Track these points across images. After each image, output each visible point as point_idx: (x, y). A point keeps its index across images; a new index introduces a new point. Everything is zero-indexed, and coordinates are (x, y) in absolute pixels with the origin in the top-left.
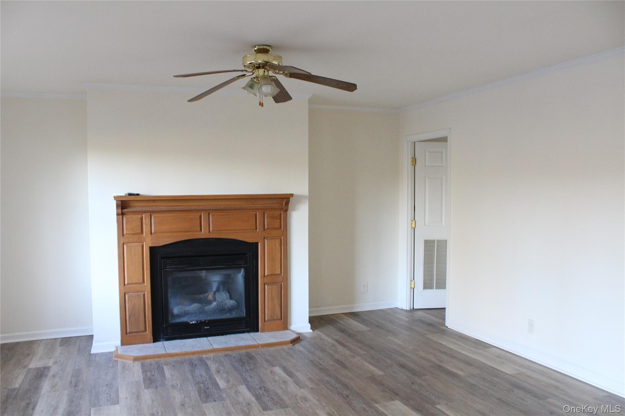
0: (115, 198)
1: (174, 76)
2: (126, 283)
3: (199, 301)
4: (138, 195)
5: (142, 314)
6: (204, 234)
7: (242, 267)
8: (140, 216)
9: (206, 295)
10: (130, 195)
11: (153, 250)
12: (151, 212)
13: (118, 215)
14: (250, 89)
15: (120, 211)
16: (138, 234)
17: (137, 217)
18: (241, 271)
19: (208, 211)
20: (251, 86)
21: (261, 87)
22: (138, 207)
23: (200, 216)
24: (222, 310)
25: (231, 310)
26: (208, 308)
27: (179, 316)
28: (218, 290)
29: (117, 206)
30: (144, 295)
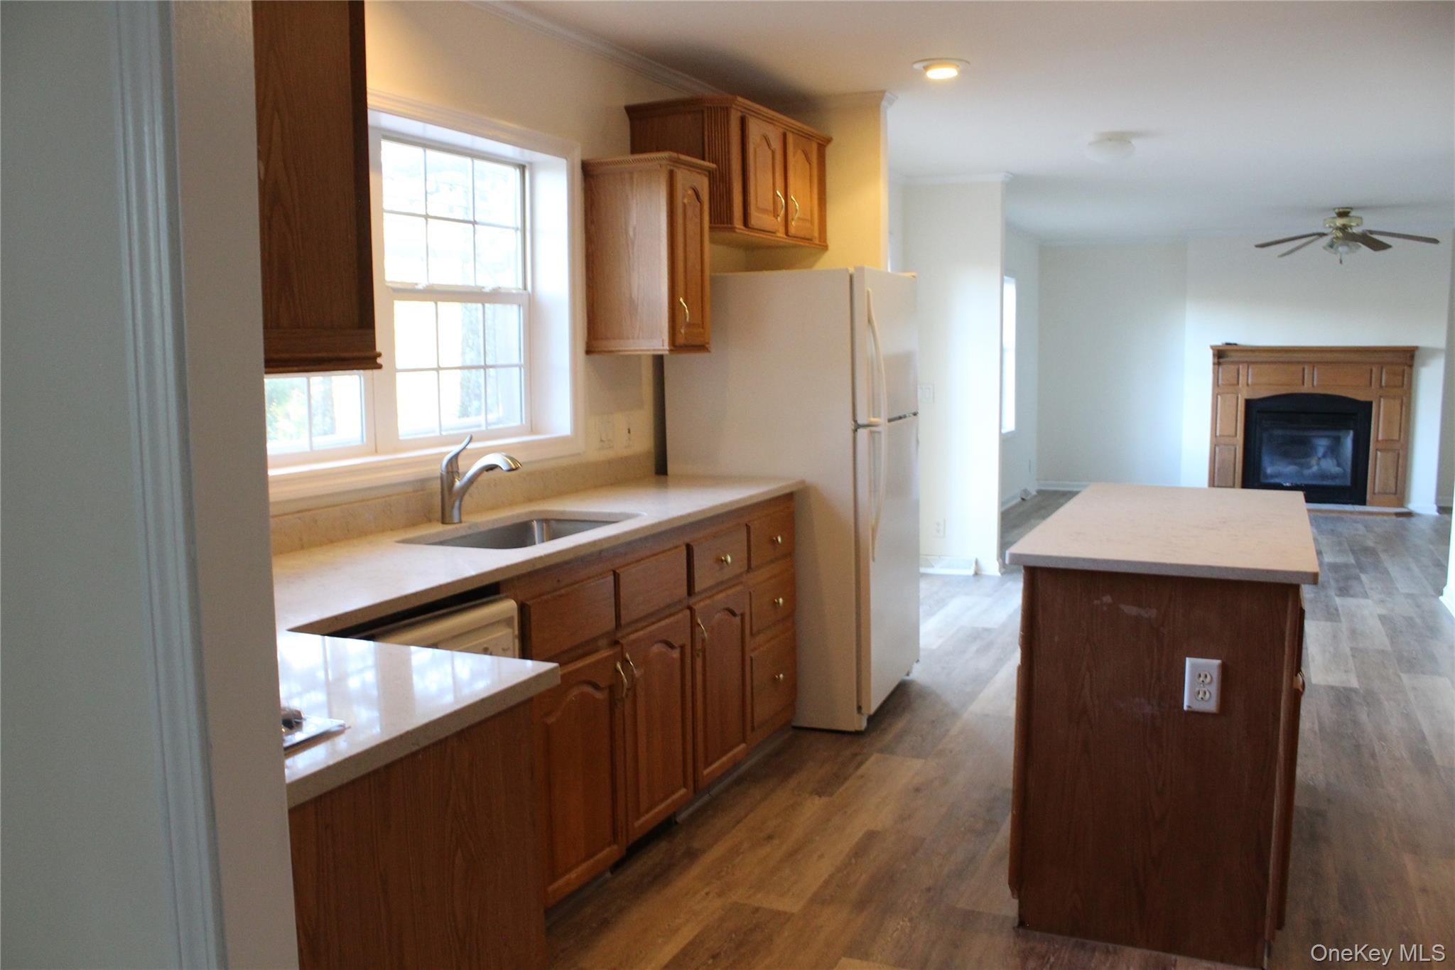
0: (1212, 347)
1: (1257, 246)
2: (1218, 434)
3: (1302, 465)
4: (1235, 344)
5: (1232, 469)
6: (1306, 388)
7: (1350, 429)
8: (1237, 367)
9: (1308, 460)
10: (1227, 344)
11: (1248, 403)
12: (1249, 363)
13: (1214, 364)
14: (1330, 249)
15: (1216, 361)
16: (1233, 385)
17: (1233, 368)
18: (1349, 434)
19: (1313, 364)
20: (1331, 246)
21: (1337, 247)
22: (1235, 357)
23: (1304, 370)
24: (1323, 475)
25: (1334, 477)
26: (1307, 472)
27: (1272, 476)
28: (1324, 456)
29: (1214, 355)
30: (1235, 449)
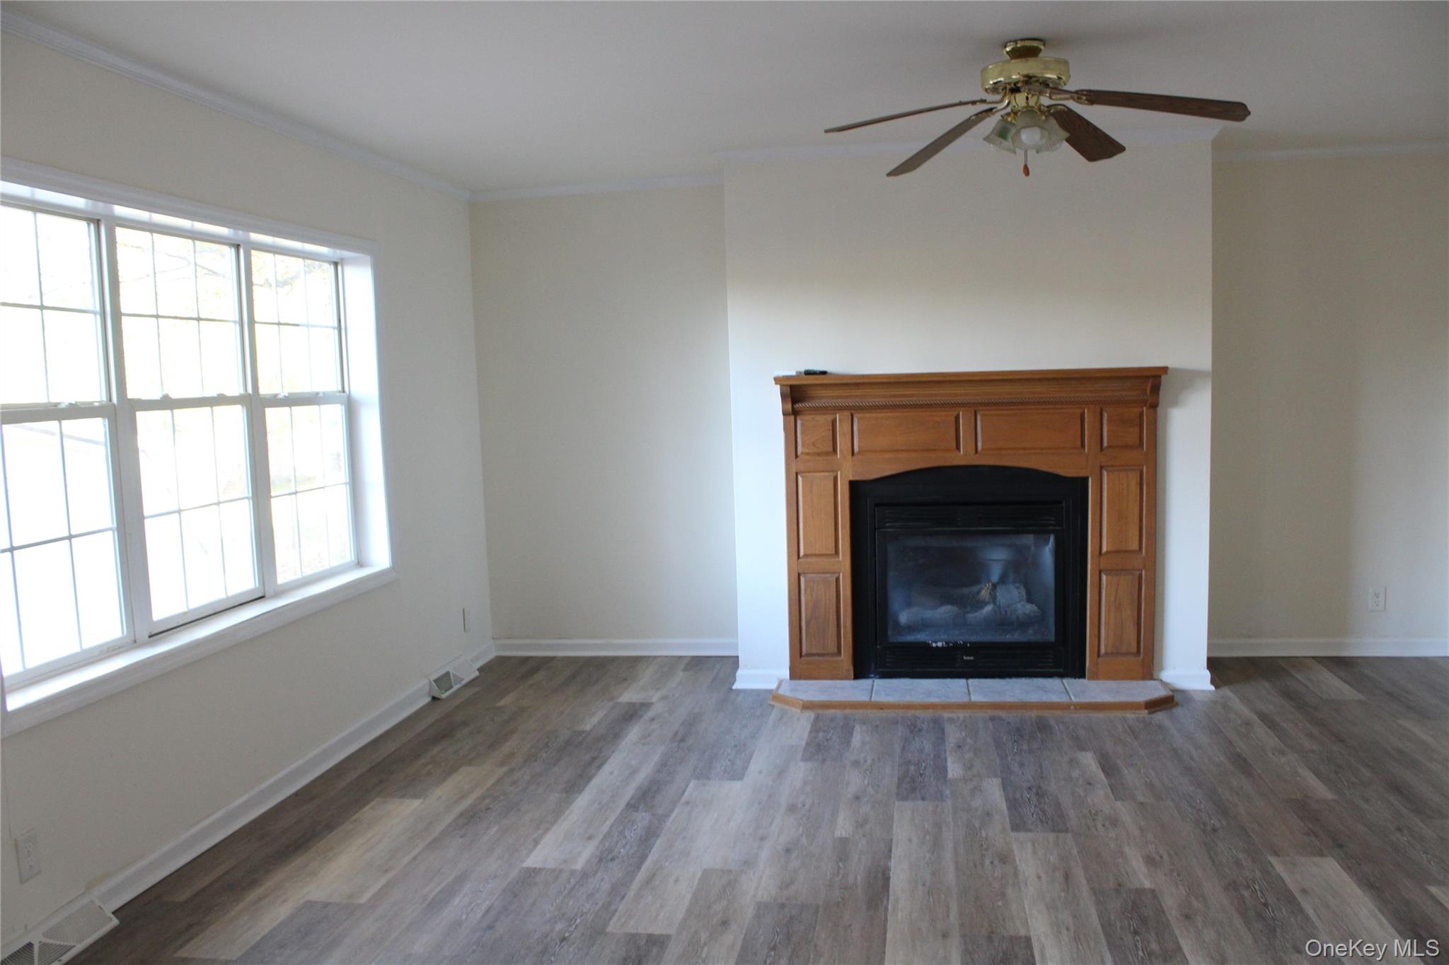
0: (777, 380)
1: (830, 131)
2: (802, 553)
3: (961, 602)
4: (824, 373)
5: (833, 617)
6: (963, 456)
7: (1049, 532)
8: (830, 418)
9: (975, 589)
10: (808, 373)
11: (854, 486)
12: (853, 410)
13: (785, 414)
14: (1000, 140)
15: (789, 406)
16: (827, 454)
17: (824, 419)
18: (1047, 542)
19: (975, 408)
20: (1002, 133)
21: (1018, 132)
22: (825, 398)
23: (957, 418)
24: (1003, 622)
25: (1023, 624)
26: (974, 616)
27: (911, 628)
28: (1003, 580)
29: (783, 396)
30: (838, 579)
